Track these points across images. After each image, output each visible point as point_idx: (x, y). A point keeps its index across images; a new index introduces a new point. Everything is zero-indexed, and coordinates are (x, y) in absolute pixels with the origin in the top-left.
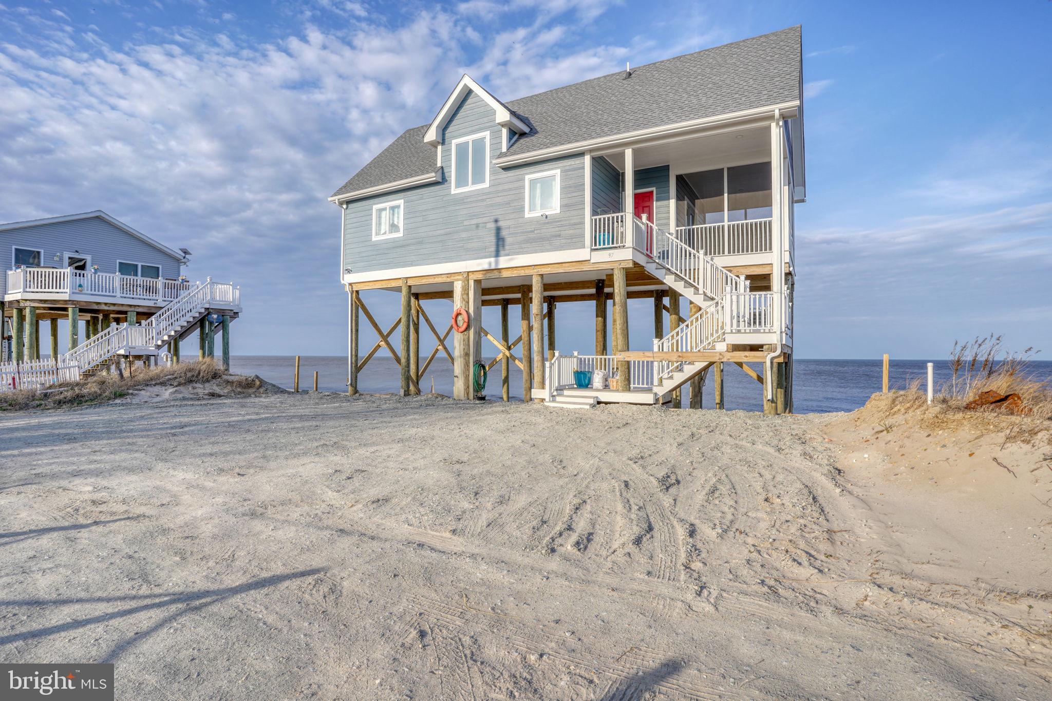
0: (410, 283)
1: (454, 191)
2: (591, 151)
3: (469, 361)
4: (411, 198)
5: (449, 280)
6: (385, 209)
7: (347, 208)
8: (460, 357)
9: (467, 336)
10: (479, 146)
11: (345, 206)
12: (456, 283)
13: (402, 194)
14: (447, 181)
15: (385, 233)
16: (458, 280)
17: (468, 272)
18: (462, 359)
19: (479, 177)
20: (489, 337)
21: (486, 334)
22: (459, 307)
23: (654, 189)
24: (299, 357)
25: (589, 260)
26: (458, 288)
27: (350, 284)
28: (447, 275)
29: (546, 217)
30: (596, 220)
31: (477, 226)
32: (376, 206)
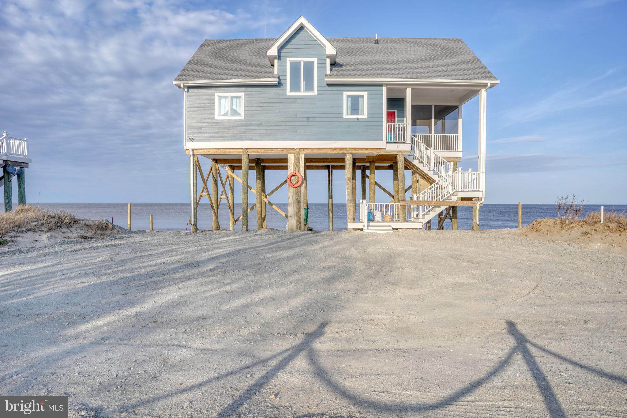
0: (250, 152)
1: (288, 93)
2: (387, 84)
3: (301, 206)
4: (252, 92)
5: (284, 152)
6: (227, 97)
7: (188, 92)
8: (293, 204)
9: (300, 190)
10: (309, 67)
11: (186, 90)
12: (289, 155)
13: (243, 89)
14: (282, 85)
15: (226, 114)
16: (291, 153)
17: (300, 148)
18: (295, 205)
19: (309, 86)
20: (252, 190)
21: (251, 188)
22: (292, 171)
23: (396, 111)
24: (131, 204)
25: (386, 148)
26: (291, 158)
27: (193, 150)
28: (282, 149)
29: (358, 120)
30: (389, 125)
31: (308, 118)
32: (218, 94)
